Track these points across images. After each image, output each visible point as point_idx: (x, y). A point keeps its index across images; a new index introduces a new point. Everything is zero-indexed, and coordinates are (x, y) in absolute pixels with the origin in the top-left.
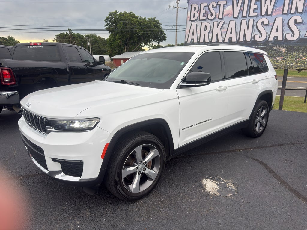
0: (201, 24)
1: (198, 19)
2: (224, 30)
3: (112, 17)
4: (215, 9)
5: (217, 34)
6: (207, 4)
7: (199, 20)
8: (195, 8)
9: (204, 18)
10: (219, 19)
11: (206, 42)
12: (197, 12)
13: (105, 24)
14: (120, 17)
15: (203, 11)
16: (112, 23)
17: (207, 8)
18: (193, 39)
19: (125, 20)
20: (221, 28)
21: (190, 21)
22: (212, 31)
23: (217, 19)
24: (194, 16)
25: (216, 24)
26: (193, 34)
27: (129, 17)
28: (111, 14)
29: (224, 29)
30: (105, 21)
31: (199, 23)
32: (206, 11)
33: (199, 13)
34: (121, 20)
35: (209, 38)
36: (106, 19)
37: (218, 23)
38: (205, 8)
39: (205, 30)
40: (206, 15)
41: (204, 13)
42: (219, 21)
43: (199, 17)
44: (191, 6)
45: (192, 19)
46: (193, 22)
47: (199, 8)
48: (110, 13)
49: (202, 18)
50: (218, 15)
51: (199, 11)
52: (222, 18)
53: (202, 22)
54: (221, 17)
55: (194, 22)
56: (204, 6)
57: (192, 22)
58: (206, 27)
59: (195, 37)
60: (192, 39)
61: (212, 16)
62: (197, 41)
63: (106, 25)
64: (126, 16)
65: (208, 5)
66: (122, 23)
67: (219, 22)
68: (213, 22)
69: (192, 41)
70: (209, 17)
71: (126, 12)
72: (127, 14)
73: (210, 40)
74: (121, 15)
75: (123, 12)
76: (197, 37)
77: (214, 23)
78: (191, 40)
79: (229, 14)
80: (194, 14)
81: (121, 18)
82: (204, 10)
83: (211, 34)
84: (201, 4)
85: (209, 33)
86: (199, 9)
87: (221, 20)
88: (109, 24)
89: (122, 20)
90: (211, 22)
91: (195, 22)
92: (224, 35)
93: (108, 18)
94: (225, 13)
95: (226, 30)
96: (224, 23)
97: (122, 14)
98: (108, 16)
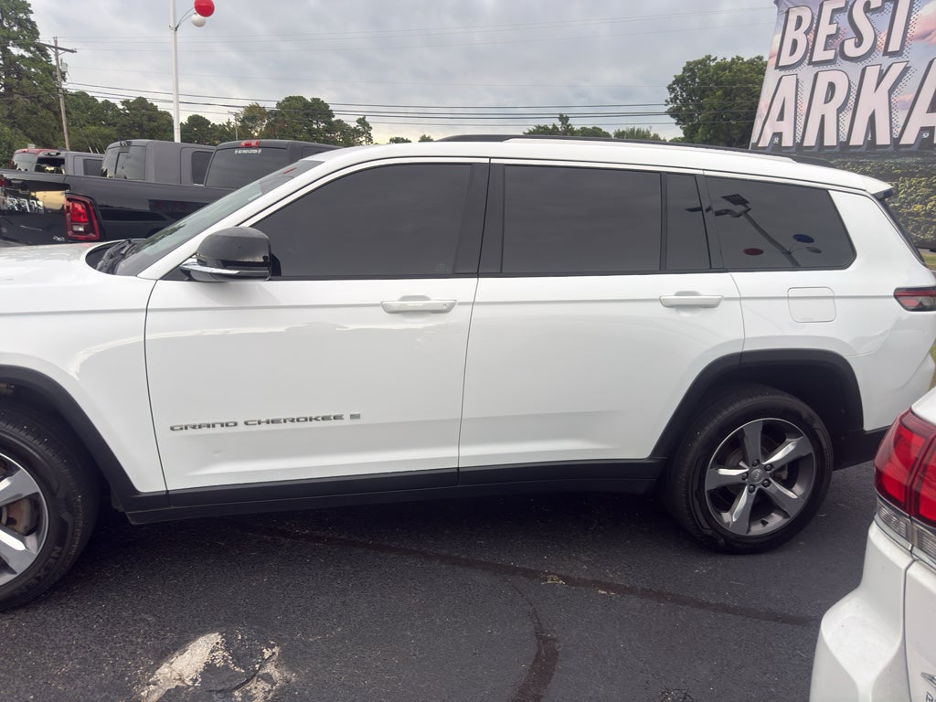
0: (816, 76)
1: (806, 61)
2: (901, 98)
3: (693, 77)
4: (873, 17)
5: (874, 112)
6: (847, 3)
7: (811, 63)
8: (800, 20)
9: (830, 55)
10: (886, 53)
11: (825, 144)
12: (807, 33)
13: (668, 96)
14: (717, 74)
15: (826, 29)
16: (691, 93)
17: (843, 18)
18: (779, 135)
19: (730, 83)
20: (891, 91)
21: (777, 67)
22: (852, 103)
23: (878, 57)
24: (793, 51)
25: (872, 74)
26: (781, 117)
27: (746, 73)
28: (690, 68)
29: (905, 95)
30: (669, 88)
31: (806, 73)
32: (838, 29)
33: (811, 36)
34: (719, 83)
35: (838, 130)
36: (674, 83)
37: (881, 71)
38: (837, 16)
39: (827, 101)
40: (838, 42)
41: (829, 37)
42: (887, 61)
43: (810, 50)
44: (787, 12)
45: (785, 60)
46: (787, 72)
47: (813, 18)
48: (689, 63)
49: (820, 54)
50: (885, 38)
51: (814, 29)
52: (898, 49)
53: (821, 68)
54: (894, 46)
55: (791, 72)
56: (835, 11)
57: (783, 73)
58: (832, 87)
59: (786, 128)
60: (775, 134)
61: (858, 45)
62: (794, 140)
63: (671, 99)
64: (739, 70)
65: (850, 4)
66: (720, 93)
67: (885, 68)
68: (860, 66)
69: (776, 140)
70: (850, 49)
71: (743, 59)
72: (744, 63)
73: (843, 138)
74: (723, 67)
75: (729, 60)
76: (795, 128)
77: (864, 71)
78: (772, 139)
79: (930, 34)
80: (795, 43)
81: (717, 78)
82: (831, 23)
83: (850, 113)
84: (821, 5)
85: (840, 110)
86: (815, 21)
87: (894, 59)
88: (682, 96)
89: (722, 83)
90: (855, 70)
91: (793, 72)
92: (900, 118)
93: (679, 80)
94: (915, 30)
95: (912, 96)
96: (906, 70)
97: (725, 64)
98: (679, 72)
